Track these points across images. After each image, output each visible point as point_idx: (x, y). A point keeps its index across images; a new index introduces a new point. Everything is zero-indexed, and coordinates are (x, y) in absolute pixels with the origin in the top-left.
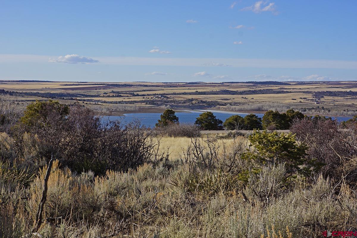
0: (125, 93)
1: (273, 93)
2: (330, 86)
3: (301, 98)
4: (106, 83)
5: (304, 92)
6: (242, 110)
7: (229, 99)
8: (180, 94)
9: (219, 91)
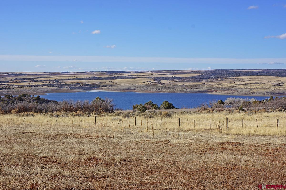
0: (27, 80)
1: (127, 79)
2: (160, 74)
3: (147, 81)
4: (7, 73)
5: (147, 78)
6: (118, 90)
7: (103, 83)
8: (66, 80)
9: (91, 78)
